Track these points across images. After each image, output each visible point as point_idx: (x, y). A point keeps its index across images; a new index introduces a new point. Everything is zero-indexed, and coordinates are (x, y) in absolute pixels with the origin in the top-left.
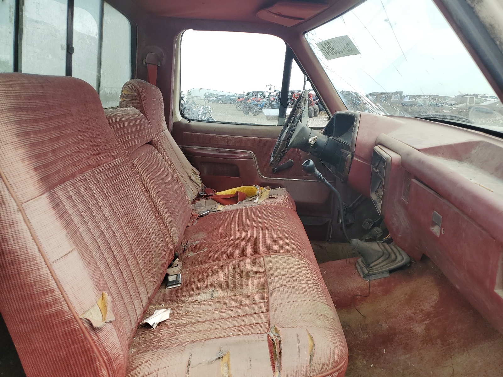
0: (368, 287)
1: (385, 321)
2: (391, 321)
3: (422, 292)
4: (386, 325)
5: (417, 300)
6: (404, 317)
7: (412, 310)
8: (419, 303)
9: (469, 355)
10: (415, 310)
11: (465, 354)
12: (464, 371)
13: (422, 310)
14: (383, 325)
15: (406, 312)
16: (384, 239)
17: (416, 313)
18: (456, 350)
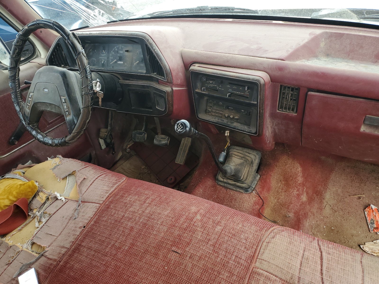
0: (258, 197)
1: (289, 212)
2: (291, 208)
3: (290, 171)
4: (291, 213)
5: (292, 180)
6: (295, 198)
7: (295, 189)
8: (295, 181)
9: (330, 189)
10: (296, 187)
11: (328, 191)
12: (336, 201)
13: (300, 184)
14: (290, 215)
15: (294, 194)
16: (225, 148)
17: (298, 189)
18: (323, 192)
